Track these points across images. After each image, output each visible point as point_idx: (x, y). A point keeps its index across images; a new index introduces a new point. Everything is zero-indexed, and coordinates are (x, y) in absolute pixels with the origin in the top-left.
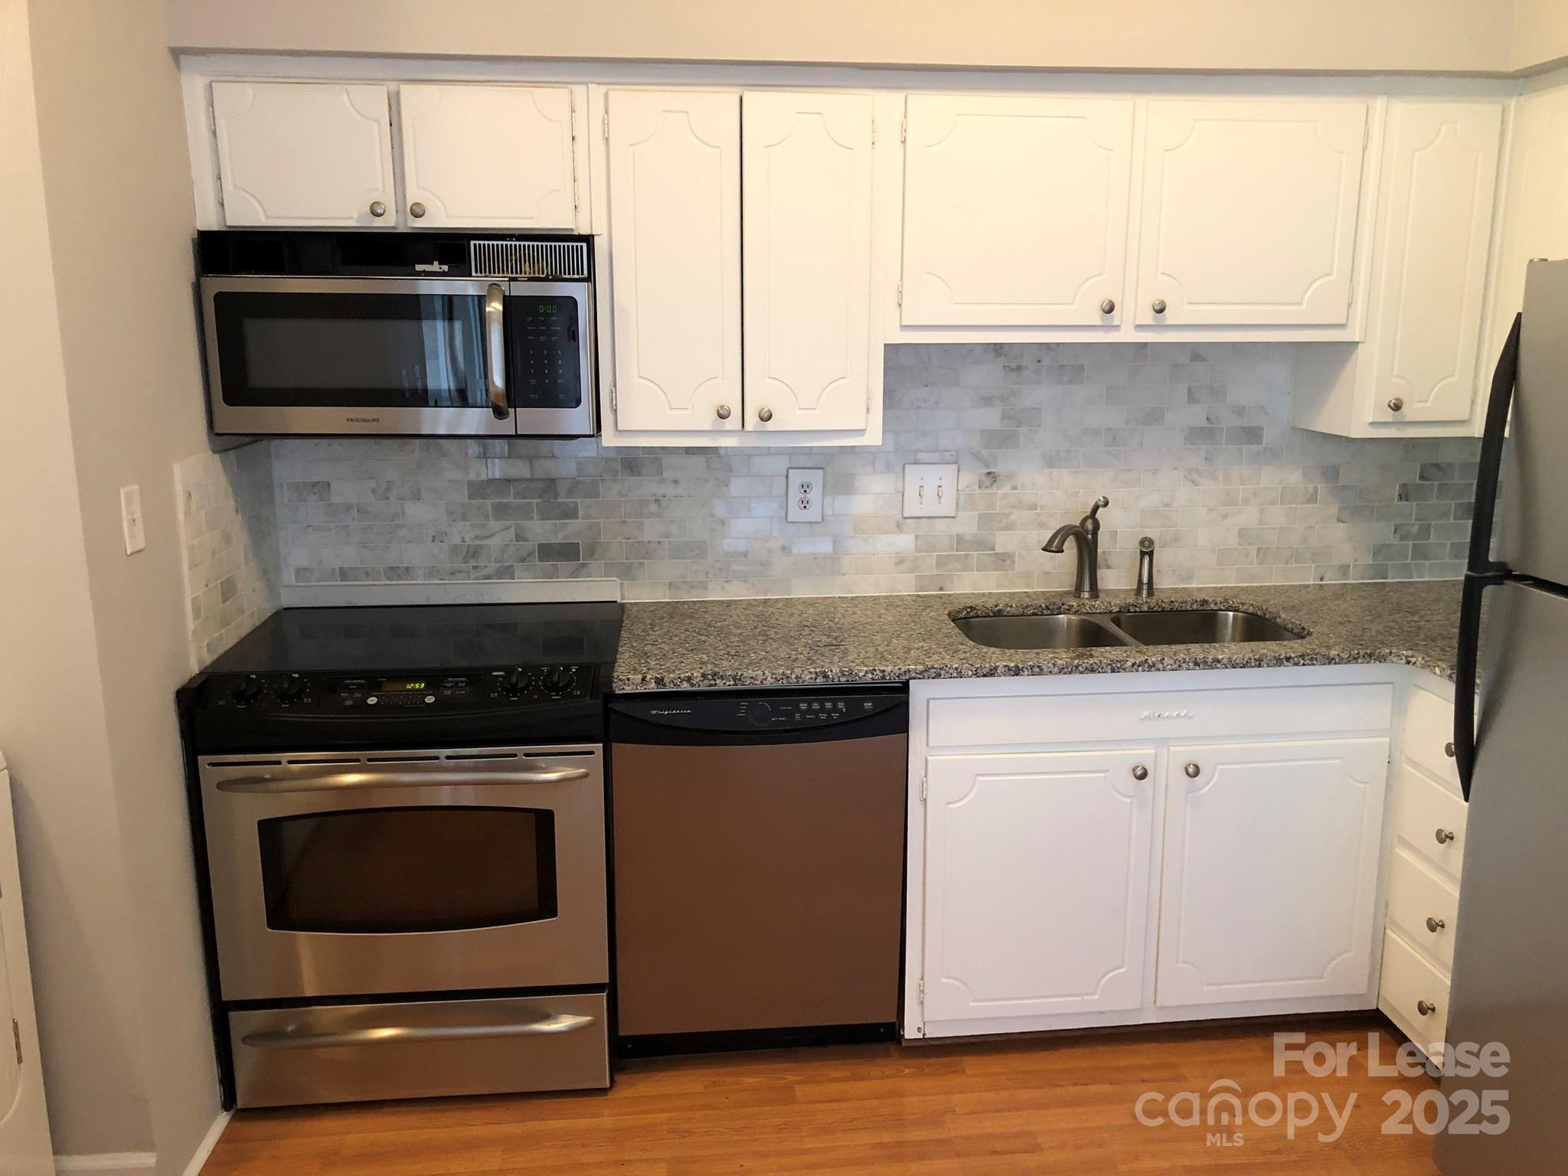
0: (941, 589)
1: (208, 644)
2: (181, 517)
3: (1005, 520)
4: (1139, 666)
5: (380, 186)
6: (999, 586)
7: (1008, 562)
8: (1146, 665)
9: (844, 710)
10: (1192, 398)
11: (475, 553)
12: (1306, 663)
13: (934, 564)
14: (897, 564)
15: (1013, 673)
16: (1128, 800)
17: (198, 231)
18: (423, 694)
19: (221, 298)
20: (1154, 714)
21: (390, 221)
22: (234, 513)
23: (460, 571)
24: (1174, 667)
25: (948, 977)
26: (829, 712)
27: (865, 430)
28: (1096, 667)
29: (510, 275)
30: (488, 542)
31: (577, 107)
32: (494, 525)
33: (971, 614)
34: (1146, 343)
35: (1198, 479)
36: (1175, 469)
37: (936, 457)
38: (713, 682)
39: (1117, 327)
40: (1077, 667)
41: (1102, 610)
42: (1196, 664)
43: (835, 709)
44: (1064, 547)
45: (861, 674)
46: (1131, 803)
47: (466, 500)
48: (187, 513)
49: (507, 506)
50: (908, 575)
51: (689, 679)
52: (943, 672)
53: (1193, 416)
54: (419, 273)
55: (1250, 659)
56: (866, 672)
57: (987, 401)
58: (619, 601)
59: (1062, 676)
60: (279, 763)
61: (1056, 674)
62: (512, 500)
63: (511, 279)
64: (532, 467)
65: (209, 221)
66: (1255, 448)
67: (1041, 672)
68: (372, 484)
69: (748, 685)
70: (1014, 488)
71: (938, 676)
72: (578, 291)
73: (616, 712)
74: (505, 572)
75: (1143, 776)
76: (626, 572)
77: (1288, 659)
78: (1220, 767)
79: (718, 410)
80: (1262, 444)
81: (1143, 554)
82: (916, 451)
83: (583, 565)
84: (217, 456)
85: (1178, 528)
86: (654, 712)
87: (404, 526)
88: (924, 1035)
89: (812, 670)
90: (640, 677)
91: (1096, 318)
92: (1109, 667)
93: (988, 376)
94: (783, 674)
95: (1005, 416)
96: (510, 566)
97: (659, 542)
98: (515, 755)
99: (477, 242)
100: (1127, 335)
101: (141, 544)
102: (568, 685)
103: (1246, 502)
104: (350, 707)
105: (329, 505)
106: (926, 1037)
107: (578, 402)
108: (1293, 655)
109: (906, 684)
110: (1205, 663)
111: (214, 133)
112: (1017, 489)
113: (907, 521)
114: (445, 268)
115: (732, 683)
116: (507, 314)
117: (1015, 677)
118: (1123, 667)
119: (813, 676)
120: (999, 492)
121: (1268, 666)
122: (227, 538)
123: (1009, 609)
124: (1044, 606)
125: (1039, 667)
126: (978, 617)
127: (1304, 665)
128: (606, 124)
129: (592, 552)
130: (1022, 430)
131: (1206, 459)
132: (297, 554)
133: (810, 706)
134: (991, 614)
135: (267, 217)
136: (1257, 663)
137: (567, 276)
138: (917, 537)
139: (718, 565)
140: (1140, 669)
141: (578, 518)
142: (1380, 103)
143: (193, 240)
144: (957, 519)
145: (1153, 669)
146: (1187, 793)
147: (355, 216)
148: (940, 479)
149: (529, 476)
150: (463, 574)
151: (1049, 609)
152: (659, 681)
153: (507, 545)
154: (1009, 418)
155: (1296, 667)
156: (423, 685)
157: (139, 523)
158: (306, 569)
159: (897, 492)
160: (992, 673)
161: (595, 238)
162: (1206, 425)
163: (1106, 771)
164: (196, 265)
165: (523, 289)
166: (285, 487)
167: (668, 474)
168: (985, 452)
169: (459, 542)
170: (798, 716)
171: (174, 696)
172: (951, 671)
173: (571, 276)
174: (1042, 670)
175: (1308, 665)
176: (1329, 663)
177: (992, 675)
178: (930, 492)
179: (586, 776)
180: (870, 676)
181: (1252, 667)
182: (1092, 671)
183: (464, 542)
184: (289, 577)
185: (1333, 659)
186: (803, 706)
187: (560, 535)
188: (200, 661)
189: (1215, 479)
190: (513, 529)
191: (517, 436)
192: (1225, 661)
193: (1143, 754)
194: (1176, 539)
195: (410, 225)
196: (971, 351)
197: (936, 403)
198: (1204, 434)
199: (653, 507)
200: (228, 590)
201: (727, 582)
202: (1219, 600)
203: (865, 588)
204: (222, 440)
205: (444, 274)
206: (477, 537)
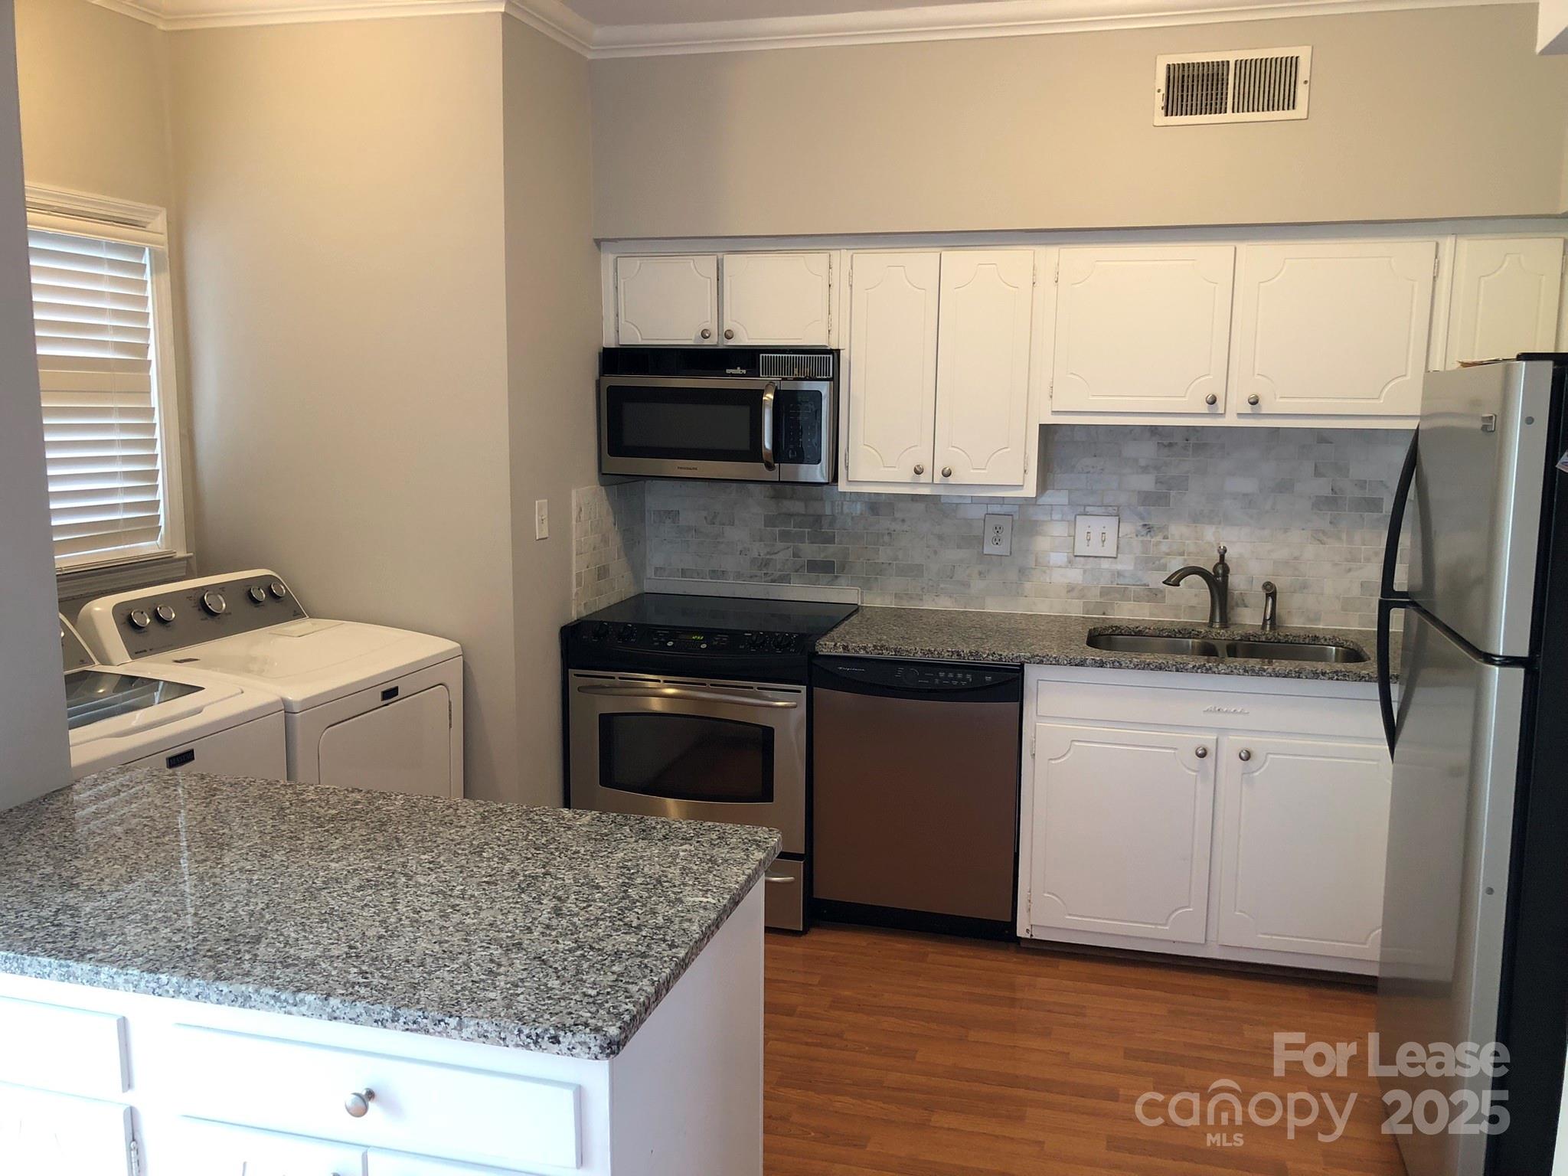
0: (1104, 614)
1: (585, 604)
2: (574, 522)
3: (1157, 562)
4: (1198, 668)
5: (709, 319)
6: (1151, 615)
7: (1159, 596)
8: (1204, 668)
9: (971, 680)
10: (1318, 473)
11: (766, 564)
12: (1340, 678)
13: (1099, 594)
14: (1068, 592)
15: (1098, 665)
16: (1194, 774)
17: (604, 348)
18: (701, 642)
19: (612, 390)
20: (1215, 708)
21: (712, 342)
22: (613, 525)
23: (756, 576)
24: (1227, 671)
25: (1049, 893)
26: (959, 680)
27: (1022, 486)
28: (1163, 666)
29: (783, 376)
30: (773, 557)
31: (833, 266)
32: (780, 545)
33: (1117, 632)
34: (1279, 428)
35: (1325, 539)
36: (1303, 529)
37: (1101, 510)
38: (880, 652)
39: (1222, 415)
40: (1148, 664)
41: (1226, 637)
42: (1246, 671)
43: (964, 679)
44: (1180, 583)
45: (985, 656)
46: (1196, 776)
47: (763, 527)
48: (579, 519)
49: (789, 532)
50: (1077, 600)
51: (865, 648)
52: (1045, 659)
53: (1322, 487)
54: (728, 375)
55: (1291, 671)
56: (988, 655)
57: (1145, 470)
58: (859, 604)
59: (1135, 671)
60: (613, 678)
61: (1132, 668)
62: (792, 529)
63: (784, 379)
64: (806, 507)
65: (609, 342)
66: (1376, 515)
67: (1120, 667)
68: (704, 514)
69: (904, 657)
70: (1165, 537)
71: (1041, 662)
72: (824, 388)
73: (815, 665)
74: (784, 579)
75: (1203, 755)
76: (866, 584)
77: (1324, 674)
78: (1271, 756)
79: (915, 468)
80: (1382, 512)
81: (1268, 595)
82: (1085, 506)
83: (837, 577)
84: (603, 488)
85: (1307, 578)
86: (841, 668)
87: (722, 543)
88: (1031, 935)
89: (950, 650)
90: (833, 644)
91: (1204, 408)
92: (1174, 667)
93: (1147, 451)
94: (929, 650)
95: (1158, 481)
96: (788, 575)
97: (890, 564)
98: (752, 688)
99: (764, 355)
100: (1230, 421)
101: (545, 534)
102: (788, 645)
103: (1368, 560)
104: (657, 646)
105: (678, 526)
106: (1033, 938)
107: (819, 461)
108: (1328, 671)
109: (1022, 666)
110: (1253, 671)
111: (617, 288)
112: (1167, 538)
113: (1077, 558)
114: (744, 371)
115: (893, 653)
116: (775, 401)
117: (1100, 669)
118: (1186, 668)
119: (950, 654)
120: (1152, 540)
121: (1307, 678)
122: (605, 540)
123: (1147, 630)
124: (1176, 630)
125: (1118, 662)
126: (1122, 635)
127: (1337, 679)
128: (851, 276)
129: (843, 568)
130: (1173, 493)
131: (1331, 523)
132: (656, 558)
133: (947, 674)
134: (1133, 633)
135: (642, 339)
136: (1297, 674)
137: (819, 377)
138: (1085, 571)
139: (931, 583)
140: (1199, 671)
141: (834, 543)
142: (1447, 243)
143: (599, 353)
144: (1118, 559)
145: (1210, 672)
146: (1243, 774)
147: (693, 338)
148: (1104, 527)
149: (803, 513)
150: (758, 578)
151: (1181, 633)
152: (845, 648)
153: (787, 560)
154: (1161, 482)
155: (1331, 681)
156: (702, 638)
157: (546, 522)
158: (661, 568)
159: (1070, 536)
160: (1082, 664)
161: (841, 351)
162: (1331, 495)
163: (1176, 749)
164: (600, 369)
165: (787, 386)
166: (652, 513)
167: (898, 515)
168: (1141, 509)
169: (757, 556)
170: (937, 681)
171: (559, 630)
172: (1051, 659)
173: (822, 377)
174: (1121, 665)
175: (1341, 680)
176: (1360, 680)
177: (1082, 665)
178: (1096, 537)
179: (795, 707)
180: (991, 657)
181: (1292, 677)
182: (1161, 669)
183: (760, 555)
184: (650, 572)
185: (1363, 677)
186: (942, 674)
187: (822, 555)
188: (578, 613)
189: (1340, 539)
190: (791, 550)
191: (780, 482)
192: (1270, 670)
193: (1208, 739)
194: (1304, 587)
195: (725, 344)
196: (1131, 431)
197: (1102, 469)
198: (1331, 502)
199: (886, 538)
200: (602, 572)
201: (937, 596)
202: (1328, 637)
203: (1044, 608)
204: (606, 478)
205: (743, 375)
206: (768, 553)
